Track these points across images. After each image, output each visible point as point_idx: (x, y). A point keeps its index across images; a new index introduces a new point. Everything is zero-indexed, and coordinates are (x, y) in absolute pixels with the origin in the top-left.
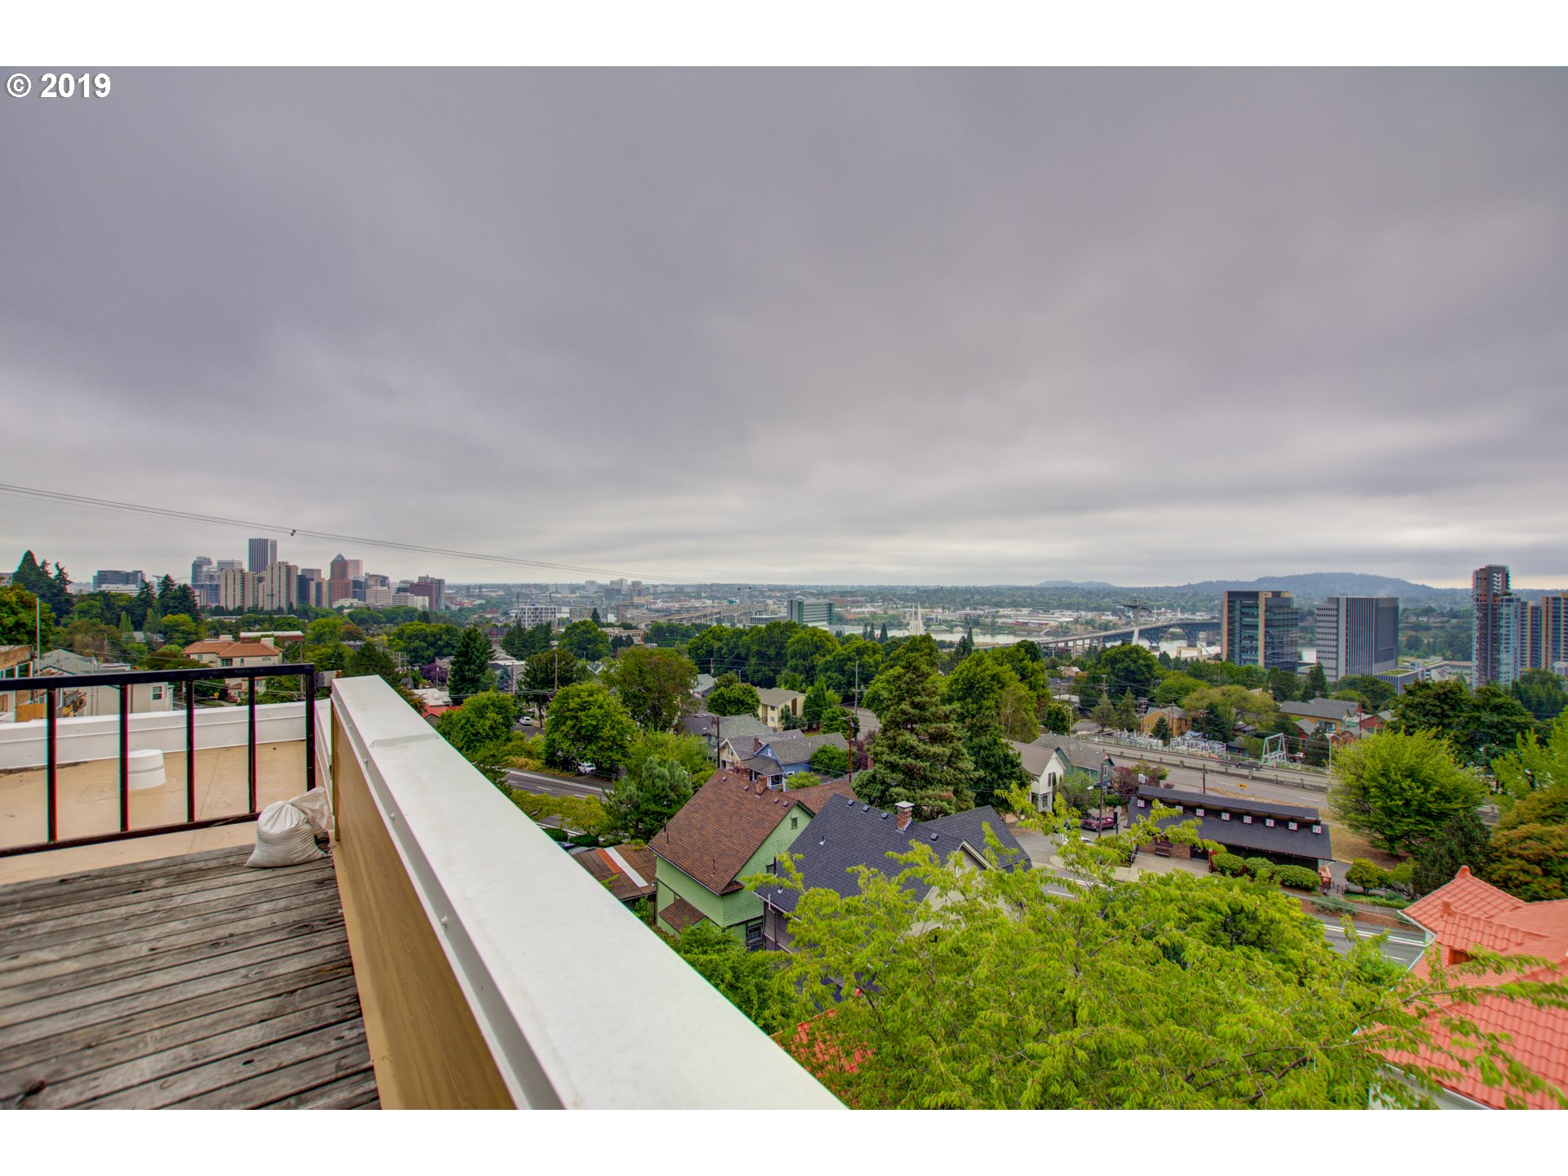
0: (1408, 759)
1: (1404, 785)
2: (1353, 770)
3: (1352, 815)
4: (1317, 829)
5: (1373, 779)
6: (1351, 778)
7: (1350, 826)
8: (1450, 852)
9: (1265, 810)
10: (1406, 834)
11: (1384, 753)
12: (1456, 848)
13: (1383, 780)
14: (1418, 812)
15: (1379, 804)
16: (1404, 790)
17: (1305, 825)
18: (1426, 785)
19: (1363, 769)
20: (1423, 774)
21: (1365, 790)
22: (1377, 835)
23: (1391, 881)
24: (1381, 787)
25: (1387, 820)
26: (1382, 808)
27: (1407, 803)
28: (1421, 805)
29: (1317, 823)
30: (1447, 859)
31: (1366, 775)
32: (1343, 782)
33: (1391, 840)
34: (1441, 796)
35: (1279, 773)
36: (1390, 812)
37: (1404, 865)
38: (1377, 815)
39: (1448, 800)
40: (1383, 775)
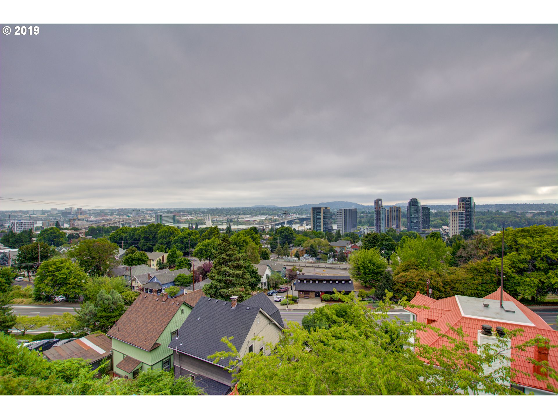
0: (370, 257)
1: (369, 265)
2: (356, 262)
3: (356, 276)
4: (350, 282)
5: (361, 264)
6: (355, 265)
7: (355, 279)
8: (384, 284)
9: (336, 278)
10: (370, 280)
11: (363, 256)
12: (385, 283)
13: (363, 264)
14: (372, 273)
15: (363, 272)
16: (368, 266)
17: (347, 281)
18: (374, 264)
19: (358, 261)
20: (373, 261)
21: (359, 268)
22: (362, 281)
23: (369, 295)
24: (363, 267)
25: (365, 276)
26: (364, 273)
27: (370, 270)
28: (373, 270)
29: (350, 280)
30: (383, 286)
31: (359, 263)
32: (353, 266)
33: (366, 282)
34: (378, 267)
35: (341, 266)
36: (365, 274)
37: (372, 290)
38: (362, 275)
39: (379, 268)
40: (363, 263)
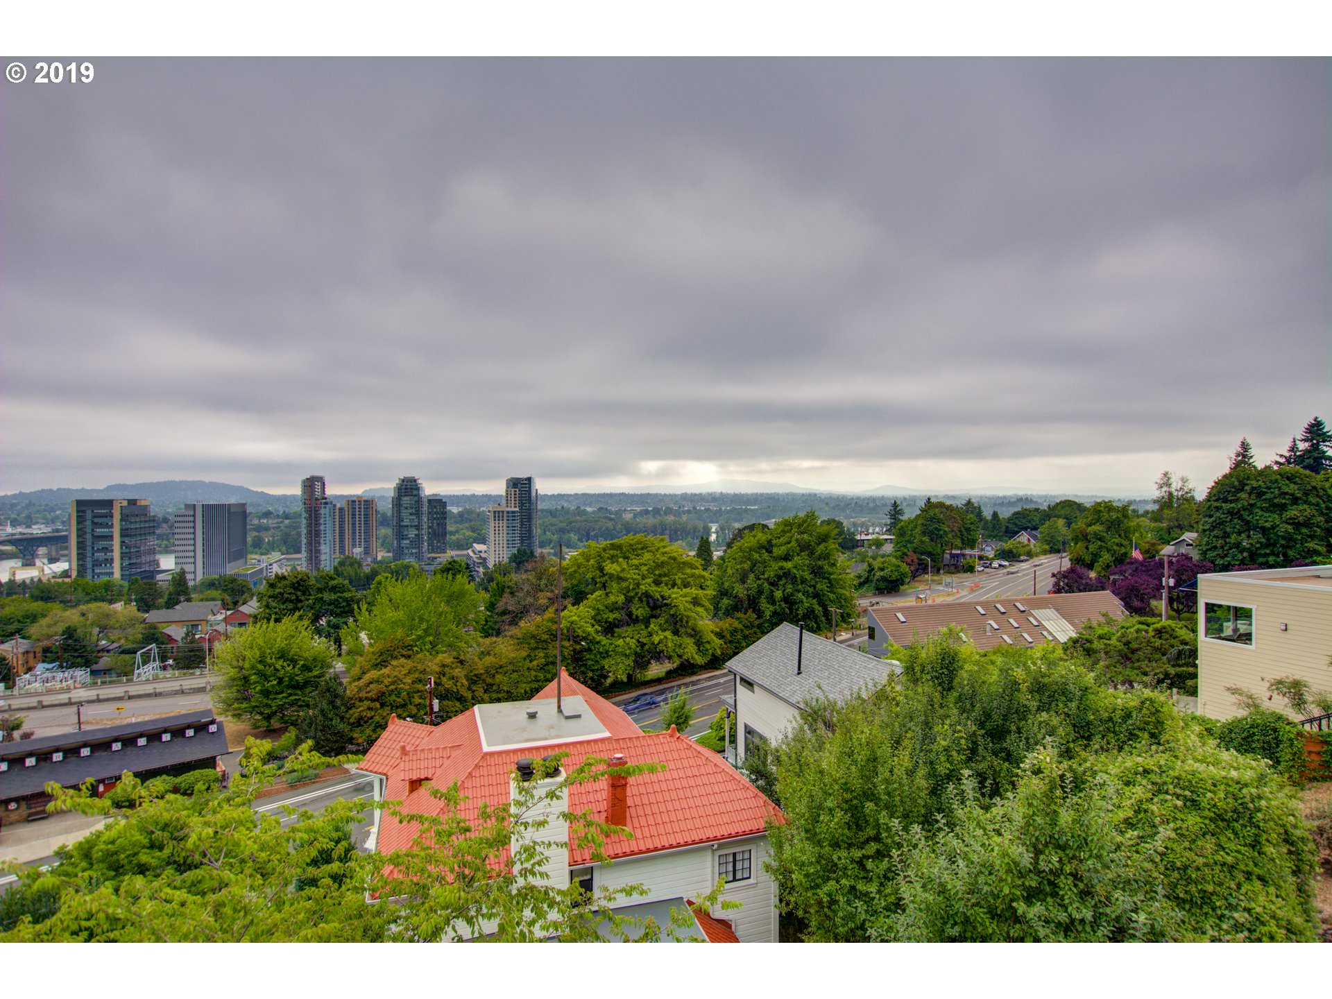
0: (280, 643)
1: (278, 666)
2: (235, 663)
3: (236, 705)
4: (213, 728)
5: (253, 667)
6: (233, 672)
7: (234, 715)
8: (322, 711)
9: (160, 725)
10: (281, 708)
11: (261, 642)
12: (325, 707)
13: (260, 667)
14: (288, 687)
15: (259, 688)
16: (278, 670)
17: (201, 728)
18: (293, 661)
19: (244, 660)
20: (292, 653)
21: (246, 679)
22: (258, 717)
23: (278, 753)
24: (260, 674)
25: (265, 701)
26: (261, 692)
27: (281, 681)
28: (291, 679)
29: (213, 722)
30: (320, 718)
31: (247, 665)
32: (226, 677)
33: (268, 718)
34: (306, 668)
35: (183, 683)
36: (266, 693)
37: (287, 734)
38: (257, 699)
39: (310, 670)
40: (260, 662)
